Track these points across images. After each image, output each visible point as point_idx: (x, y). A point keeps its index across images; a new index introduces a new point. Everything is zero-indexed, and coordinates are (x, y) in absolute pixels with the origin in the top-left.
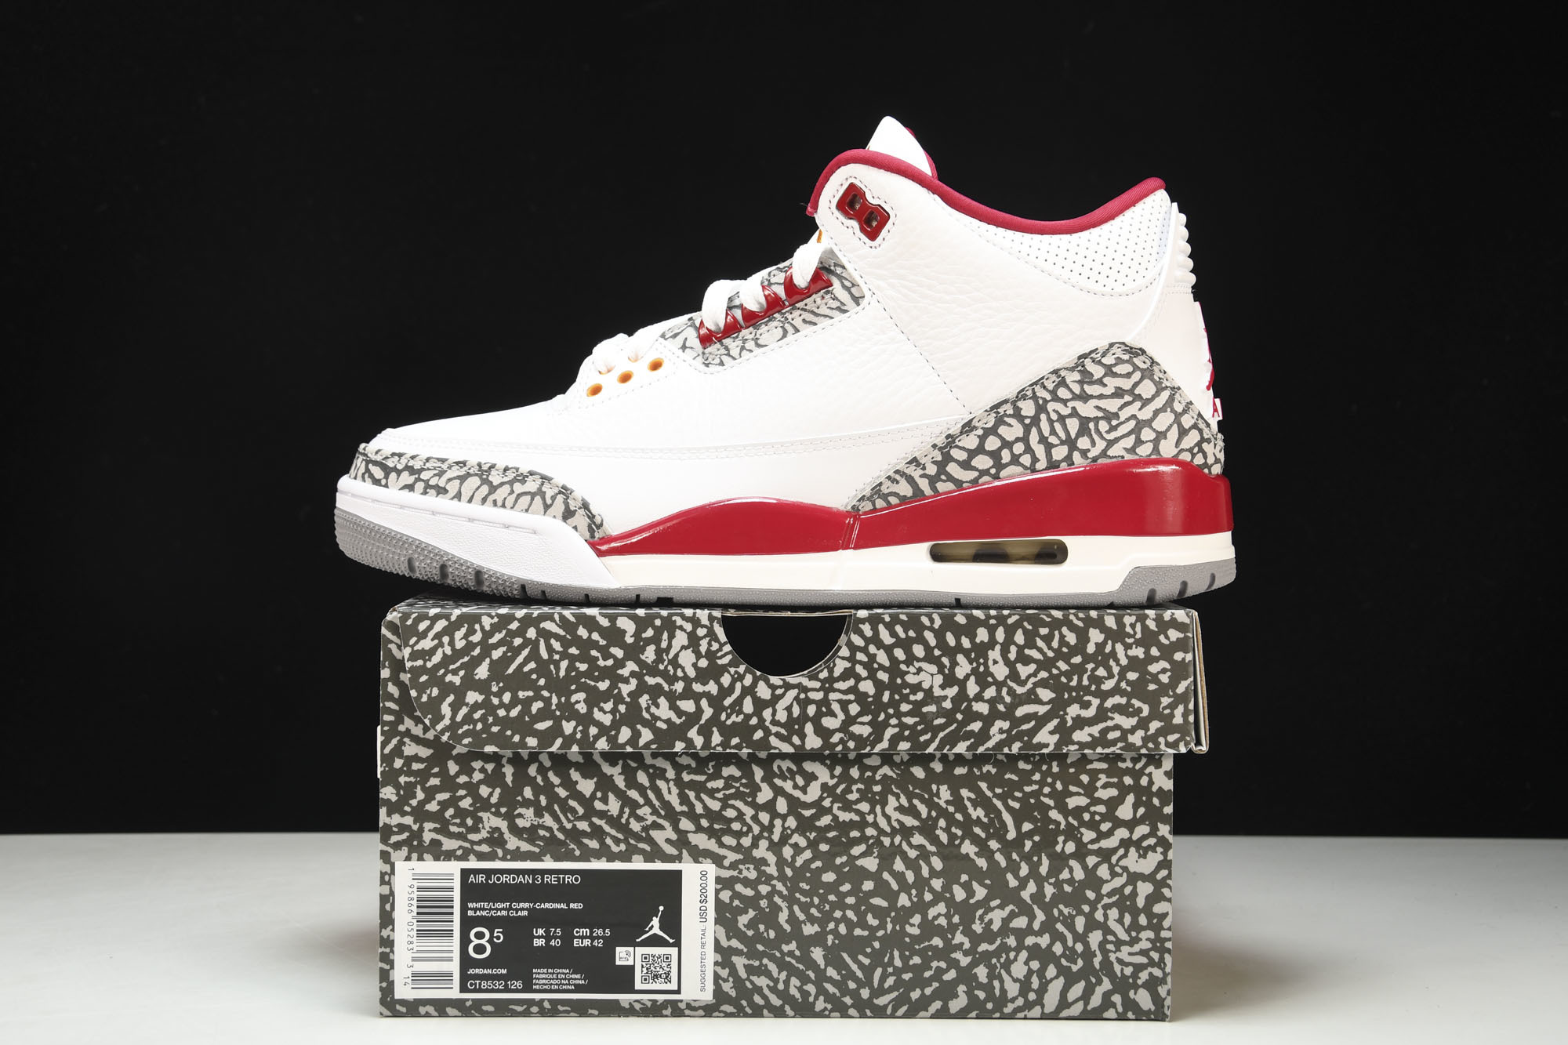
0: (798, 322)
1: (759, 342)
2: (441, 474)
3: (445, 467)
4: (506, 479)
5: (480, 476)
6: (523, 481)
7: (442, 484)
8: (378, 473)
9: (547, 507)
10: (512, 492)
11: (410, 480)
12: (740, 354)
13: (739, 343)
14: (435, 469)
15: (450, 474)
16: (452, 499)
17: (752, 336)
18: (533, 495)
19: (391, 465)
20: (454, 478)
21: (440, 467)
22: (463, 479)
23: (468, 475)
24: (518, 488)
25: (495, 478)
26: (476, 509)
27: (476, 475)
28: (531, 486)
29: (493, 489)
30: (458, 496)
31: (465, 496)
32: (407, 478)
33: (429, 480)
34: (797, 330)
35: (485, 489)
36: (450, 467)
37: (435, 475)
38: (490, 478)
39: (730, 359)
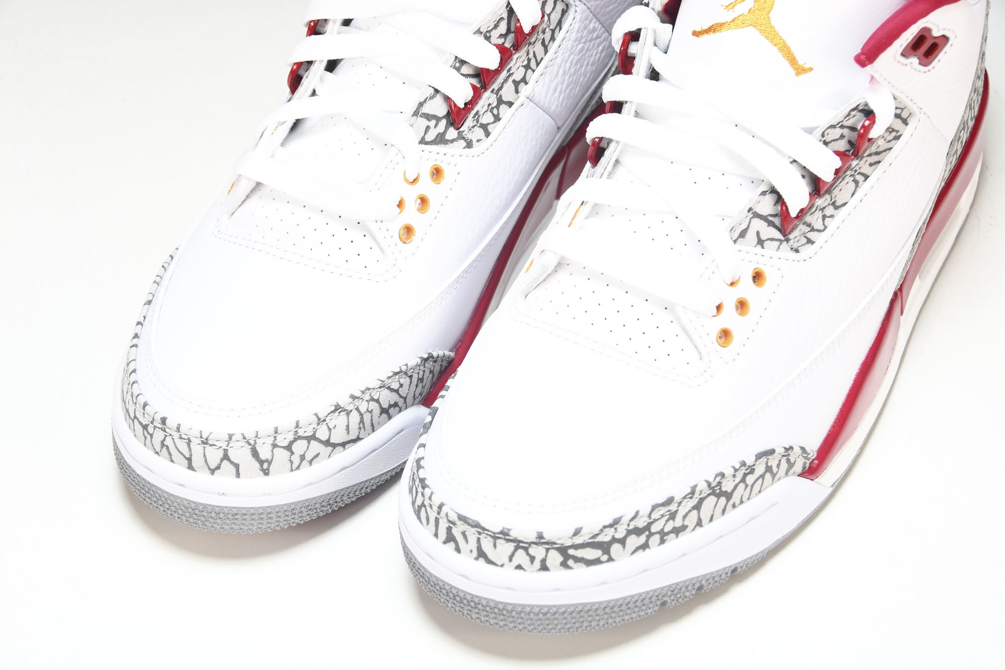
0: (866, 169)
1: (837, 204)
2: (673, 516)
3: (673, 507)
4: (738, 480)
5: (713, 494)
6: (752, 471)
7: (678, 522)
8: (590, 554)
9: (774, 475)
10: (747, 486)
11: (642, 539)
12: (824, 224)
13: (819, 214)
14: (663, 516)
15: (682, 511)
16: (694, 529)
17: (828, 201)
18: (762, 476)
19: (607, 539)
20: (690, 511)
21: (669, 511)
22: (697, 507)
23: (702, 500)
24: (750, 479)
25: (727, 486)
26: (720, 522)
27: (709, 495)
28: (760, 469)
29: (728, 496)
30: (699, 523)
31: (705, 519)
32: (634, 541)
33: (662, 530)
34: (866, 177)
35: (723, 500)
36: (680, 503)
37: (667, 521)
38: (723, 489)
39: (816, 233)
